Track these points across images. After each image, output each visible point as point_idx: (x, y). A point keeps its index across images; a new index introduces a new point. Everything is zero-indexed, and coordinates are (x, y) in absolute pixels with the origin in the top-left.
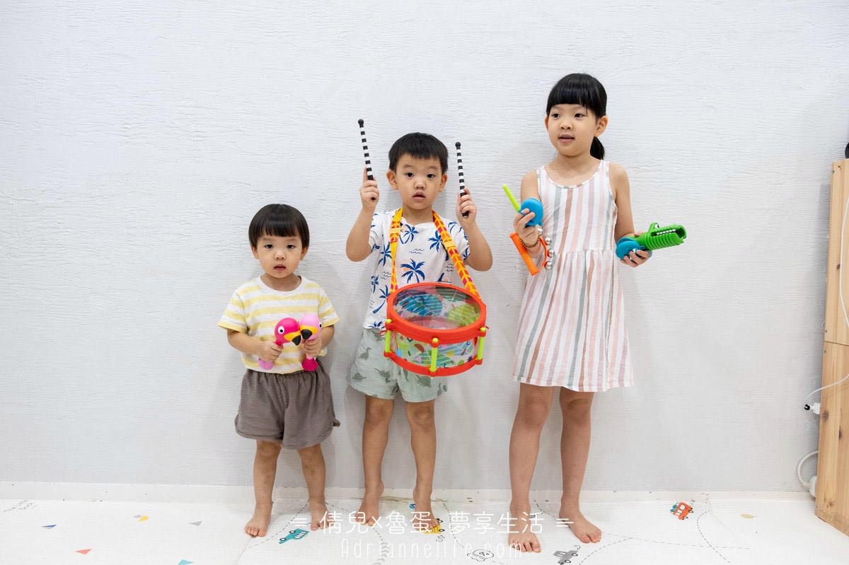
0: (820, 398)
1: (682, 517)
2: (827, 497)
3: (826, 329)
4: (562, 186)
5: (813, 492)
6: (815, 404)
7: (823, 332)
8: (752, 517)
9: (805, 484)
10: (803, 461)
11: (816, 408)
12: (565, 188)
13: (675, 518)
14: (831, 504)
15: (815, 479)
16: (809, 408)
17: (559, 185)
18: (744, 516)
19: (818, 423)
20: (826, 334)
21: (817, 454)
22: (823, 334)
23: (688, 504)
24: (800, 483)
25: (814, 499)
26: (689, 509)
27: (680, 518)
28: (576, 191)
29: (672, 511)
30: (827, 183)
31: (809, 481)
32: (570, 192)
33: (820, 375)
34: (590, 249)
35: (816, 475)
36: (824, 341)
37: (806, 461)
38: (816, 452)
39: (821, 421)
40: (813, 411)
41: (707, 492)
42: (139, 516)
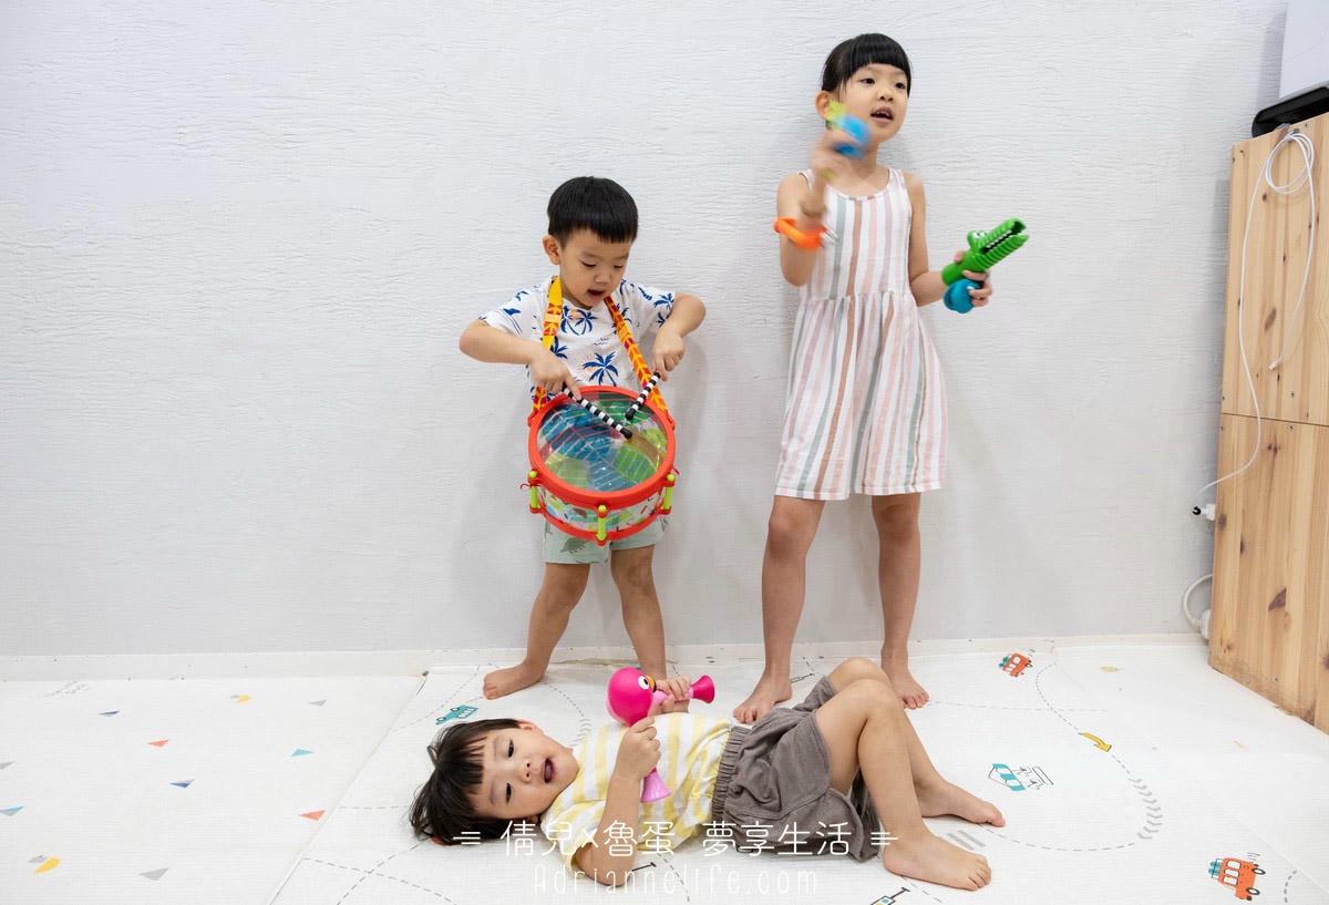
0: (1217, 495)
1: (1015, 673)
2: (1225, 638)
3: (1224, 394)
4: (847, 197)
5: (1205, 633)
6: (1209, 505)
7: (1218, 399)
8: (1117, 670)
9: (1194, 621)
10: (1191, 589)
11: (1209, 512)
12: (851, 199)
13: (1005, 675)
14: (1229, 648)
15: (1209, 613)
16: (1198, 512)
17: (841, 195)
18: (1105, 669)
19: (1212, 531)
20: (1223, 402)
21: (1211, 579)
22: (1220, 403)
23: (1025, 654)
24: (1189, 622)
25: (1207, 642)
26: (1025, 663)
27: (1012, 675)
28: (866, 205)
29: (1001, 665)
30: (1223, 178)
31: (1200, 618)
32: (859, 204)
33: (1215, 461)
34: (889, 289)
35: (1209, 607)
36: (1220, 413)
37: (1195, 588)
38: (1209, 576)
39: (1217, 529)
40: (1205, 515)
41: (1052, 639)
42: (236, 696)
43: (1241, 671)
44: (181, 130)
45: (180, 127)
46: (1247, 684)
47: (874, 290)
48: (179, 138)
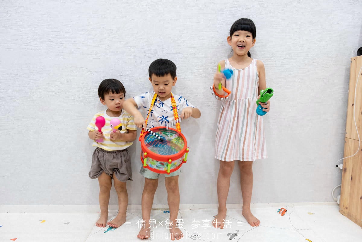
0: (343, 162)
1: (283, 215)
2: (345, 205)
4: (236, 69)
5: (338, 202)
6: (340, 164)
7: (345, 133)
8: (313, 214)
9: (335, 199)
10: (334, 189)
11: (341, 166)
12: (237, 70)
13: (280, 215)
14: (346, 208)
15: (339, 197)
16: (338, 166)
17: (234, 69)
18: (309, 213)
19: (341, 173)
20: (346, 134)
21: (341, 186)
23: (285, 208)
24: (333, 198)
25: (339, 205)
26: (285, 211)
27: (282, 215)
28: (242, 72)
29: (278, 211)
30: (348, 67)
31: (336, 198)
32: (239, 71)
33: (343, 152)
34: (248, 98)
35: (340, 194)
36: (345, 137)
37: (336, 189)
38: (340, 185)
39: (343, 172)
40: (339, 167)
41: (293, 203)
42: (41, 220)
43: (350, 216)
44: (28, 41)
45: (27, 40)
46: (352, 220)
47: (243, 98)
48: (27, 44)
